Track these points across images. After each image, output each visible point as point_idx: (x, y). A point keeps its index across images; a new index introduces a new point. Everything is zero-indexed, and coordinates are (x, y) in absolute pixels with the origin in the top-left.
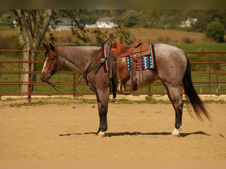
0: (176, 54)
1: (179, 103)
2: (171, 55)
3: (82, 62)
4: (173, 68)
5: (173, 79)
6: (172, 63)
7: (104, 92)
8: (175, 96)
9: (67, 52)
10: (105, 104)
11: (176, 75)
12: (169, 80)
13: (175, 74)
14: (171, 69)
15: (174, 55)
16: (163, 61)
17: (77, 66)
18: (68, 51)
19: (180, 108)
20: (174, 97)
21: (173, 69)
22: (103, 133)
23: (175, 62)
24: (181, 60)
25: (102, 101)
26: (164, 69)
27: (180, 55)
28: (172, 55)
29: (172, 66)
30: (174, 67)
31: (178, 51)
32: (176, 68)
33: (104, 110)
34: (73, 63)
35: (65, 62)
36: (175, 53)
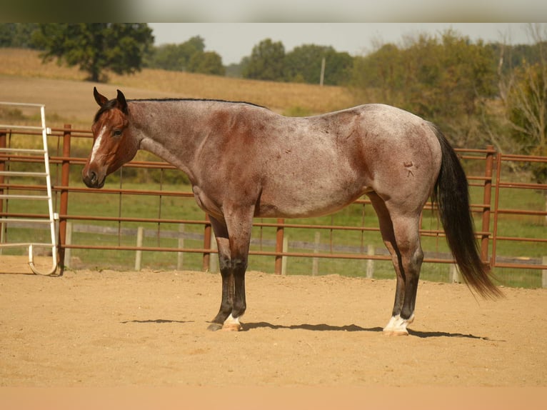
0: (418, 133)
1: (415, 255)
2: (407, 133)
3: (187, 141)
4: (409, 169)
5: (407, 197)
6: (409, 156)
7: (243, 217)
8: (407, 238)
9: (151, 116)
10: (242, 247)
11: (417, 188)
12: (397, 197)
13: (413, 183)
14: (406, 169)
15: (414, 136)
16: (386, 149)
17: (173, 152)
18: (154, 114)
19: (415, 267)
20: (406, 241)
21: (410, 171)
22: (237, 321)
23: (415, 154)
24: (430, 150)
25: (235, 238)
26: (389, 168)
27: (428, 136)
28: (408, 135)
29: (409, 164)
30: (412, 165)
31: (423, 125)
32: (417, 167)
33: (239, 261)
34: (163, 143)
35: (143, 140)
36: (416, 129)
